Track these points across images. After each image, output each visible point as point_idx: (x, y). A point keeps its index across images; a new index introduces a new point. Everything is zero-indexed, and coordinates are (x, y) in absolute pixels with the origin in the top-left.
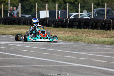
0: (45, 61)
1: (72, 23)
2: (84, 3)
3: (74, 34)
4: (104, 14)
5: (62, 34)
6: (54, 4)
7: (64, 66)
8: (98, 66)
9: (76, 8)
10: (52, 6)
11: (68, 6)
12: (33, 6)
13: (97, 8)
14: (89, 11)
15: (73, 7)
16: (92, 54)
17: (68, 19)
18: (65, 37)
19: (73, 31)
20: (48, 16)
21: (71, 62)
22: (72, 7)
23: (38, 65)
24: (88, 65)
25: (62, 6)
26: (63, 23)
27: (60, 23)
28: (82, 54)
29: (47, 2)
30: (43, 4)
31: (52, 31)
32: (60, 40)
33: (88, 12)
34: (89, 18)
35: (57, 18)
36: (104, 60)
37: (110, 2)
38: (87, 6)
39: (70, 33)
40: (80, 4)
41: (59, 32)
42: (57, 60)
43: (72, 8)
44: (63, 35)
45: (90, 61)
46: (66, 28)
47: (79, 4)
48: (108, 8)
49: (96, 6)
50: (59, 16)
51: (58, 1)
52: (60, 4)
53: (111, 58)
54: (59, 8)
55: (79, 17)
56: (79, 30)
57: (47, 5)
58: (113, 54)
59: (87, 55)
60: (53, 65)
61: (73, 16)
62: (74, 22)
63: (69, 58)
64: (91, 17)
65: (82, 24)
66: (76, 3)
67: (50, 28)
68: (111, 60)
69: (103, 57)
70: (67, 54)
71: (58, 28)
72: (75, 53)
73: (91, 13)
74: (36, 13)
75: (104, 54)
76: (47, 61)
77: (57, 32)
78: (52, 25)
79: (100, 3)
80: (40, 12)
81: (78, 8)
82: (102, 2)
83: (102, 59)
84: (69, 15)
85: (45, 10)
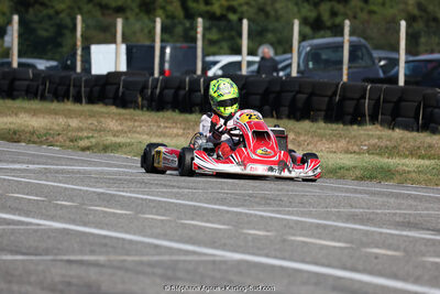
0: (111, 237)
2: (262, 16)
4: (341, 62)
5: (177, 135)
6: (146, 19)
7: (184, 261)
9: (232, 38)
10: (138, 26)
11: (200, 30)
12: (66, 27)
13: (313, 38)
14: (280, 50)
15: (221, 30)
16: (292, 214)
17: (199, 77)
20: (123, 67)
21: (213, 245)
22: (214, 30)
23: (86, 254)
24: (276, 257)
25: (179, 30)
27: (169, 93)
28: (256, 215)
29: (120, 10)
30: (106, 21)
31: (136, 124)
35: (156, 75)
36: (339, 241)
37: (364, 16)
38: (272, 31)
40: (249, 20)
41: (165, 127)
42: (157, 237)
45: (284, 241)
46: (191, 112)
47: (245, 22)
48: (355, 39)
49: (307, 30)
50: (167, 66)
51: (163, 8)
52: (168, 22)
54: (166, 36)
55: (244, 71)
57: (120, 23)
58: (372, 216)
59: (271, 218)
60: (143, 255)
61: (222, 68)
63: (203, 229)
64: (288, 71)
65: (255, 99)
66: (233, 17)
67: (132, 110)
68: (364, 239)
69: (336, 229)
71: (161, 114)
72: (228, 212)
73: (291, 58)
74: (79, 52)
75: (339, 217)
76: (118, 239)
77: (159, 126)
78: (136, 102)
79: (326, 17)
80: (94, 48)
81: (240, 35)
82: (334, 14)
83: (332, 233)
84: (204, 62)
85: (113, 41)
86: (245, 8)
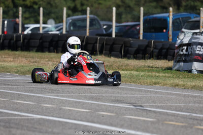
1: (28, 42)
2: (49, 6)
3: (31, 62)
4: (86, 27)
5: (10, 61)
7: (14, 119)
8: (75, 120)
9: (35, 16)
11: (20, 13)
13: (73, 16)
14: (58, 21)
15: (30, 13)
16: (64, 97)
17: (20, 34)
18: (17, 67)
19: (31, 57)
21: (27, 111)
22: (27, 13)
24: (56, 117)
25: (11, 13)
26: (12, 41)
27: (7, 42)
28: (47, 98)
32: (7, 72)
33: (56, 23)
34: (58, 32)
36: (86, 109)
37: (96, 5)
38: (54, 13)
39: (24, 59)
40: (43, 8)
41: (5, 58)
43: (27, 15)
44: (12, 64)
45: (60, 109)
46: (17, 50)
47: (41, 9)
48: (92, 16)
49: (70, 12)
50: (5, 29)
51: (3, 3)
52: (6, 9)
53: (98, 105)
54: (5, 16)
55: (41, 31)
56: (40, 54)
58: (101, 97)
59: (54, 99)
61: (31, 30)
62: (31, 41)
63: (23, 104)
64: (61, 31)
65: (47, 44)
66: (36, 7)
68: (97, 108)
69: (84, 103)
70: (19, 97)
71: (3, 51)
72: (34, 96)
73: (63, 25)
75: (86, 98)
77: (2, 57)
79: (79, 6)
81: (39, 15)
82: (82, 5)
83: (83, 105)
86: (41, 2)
